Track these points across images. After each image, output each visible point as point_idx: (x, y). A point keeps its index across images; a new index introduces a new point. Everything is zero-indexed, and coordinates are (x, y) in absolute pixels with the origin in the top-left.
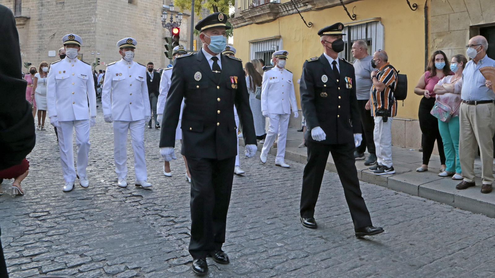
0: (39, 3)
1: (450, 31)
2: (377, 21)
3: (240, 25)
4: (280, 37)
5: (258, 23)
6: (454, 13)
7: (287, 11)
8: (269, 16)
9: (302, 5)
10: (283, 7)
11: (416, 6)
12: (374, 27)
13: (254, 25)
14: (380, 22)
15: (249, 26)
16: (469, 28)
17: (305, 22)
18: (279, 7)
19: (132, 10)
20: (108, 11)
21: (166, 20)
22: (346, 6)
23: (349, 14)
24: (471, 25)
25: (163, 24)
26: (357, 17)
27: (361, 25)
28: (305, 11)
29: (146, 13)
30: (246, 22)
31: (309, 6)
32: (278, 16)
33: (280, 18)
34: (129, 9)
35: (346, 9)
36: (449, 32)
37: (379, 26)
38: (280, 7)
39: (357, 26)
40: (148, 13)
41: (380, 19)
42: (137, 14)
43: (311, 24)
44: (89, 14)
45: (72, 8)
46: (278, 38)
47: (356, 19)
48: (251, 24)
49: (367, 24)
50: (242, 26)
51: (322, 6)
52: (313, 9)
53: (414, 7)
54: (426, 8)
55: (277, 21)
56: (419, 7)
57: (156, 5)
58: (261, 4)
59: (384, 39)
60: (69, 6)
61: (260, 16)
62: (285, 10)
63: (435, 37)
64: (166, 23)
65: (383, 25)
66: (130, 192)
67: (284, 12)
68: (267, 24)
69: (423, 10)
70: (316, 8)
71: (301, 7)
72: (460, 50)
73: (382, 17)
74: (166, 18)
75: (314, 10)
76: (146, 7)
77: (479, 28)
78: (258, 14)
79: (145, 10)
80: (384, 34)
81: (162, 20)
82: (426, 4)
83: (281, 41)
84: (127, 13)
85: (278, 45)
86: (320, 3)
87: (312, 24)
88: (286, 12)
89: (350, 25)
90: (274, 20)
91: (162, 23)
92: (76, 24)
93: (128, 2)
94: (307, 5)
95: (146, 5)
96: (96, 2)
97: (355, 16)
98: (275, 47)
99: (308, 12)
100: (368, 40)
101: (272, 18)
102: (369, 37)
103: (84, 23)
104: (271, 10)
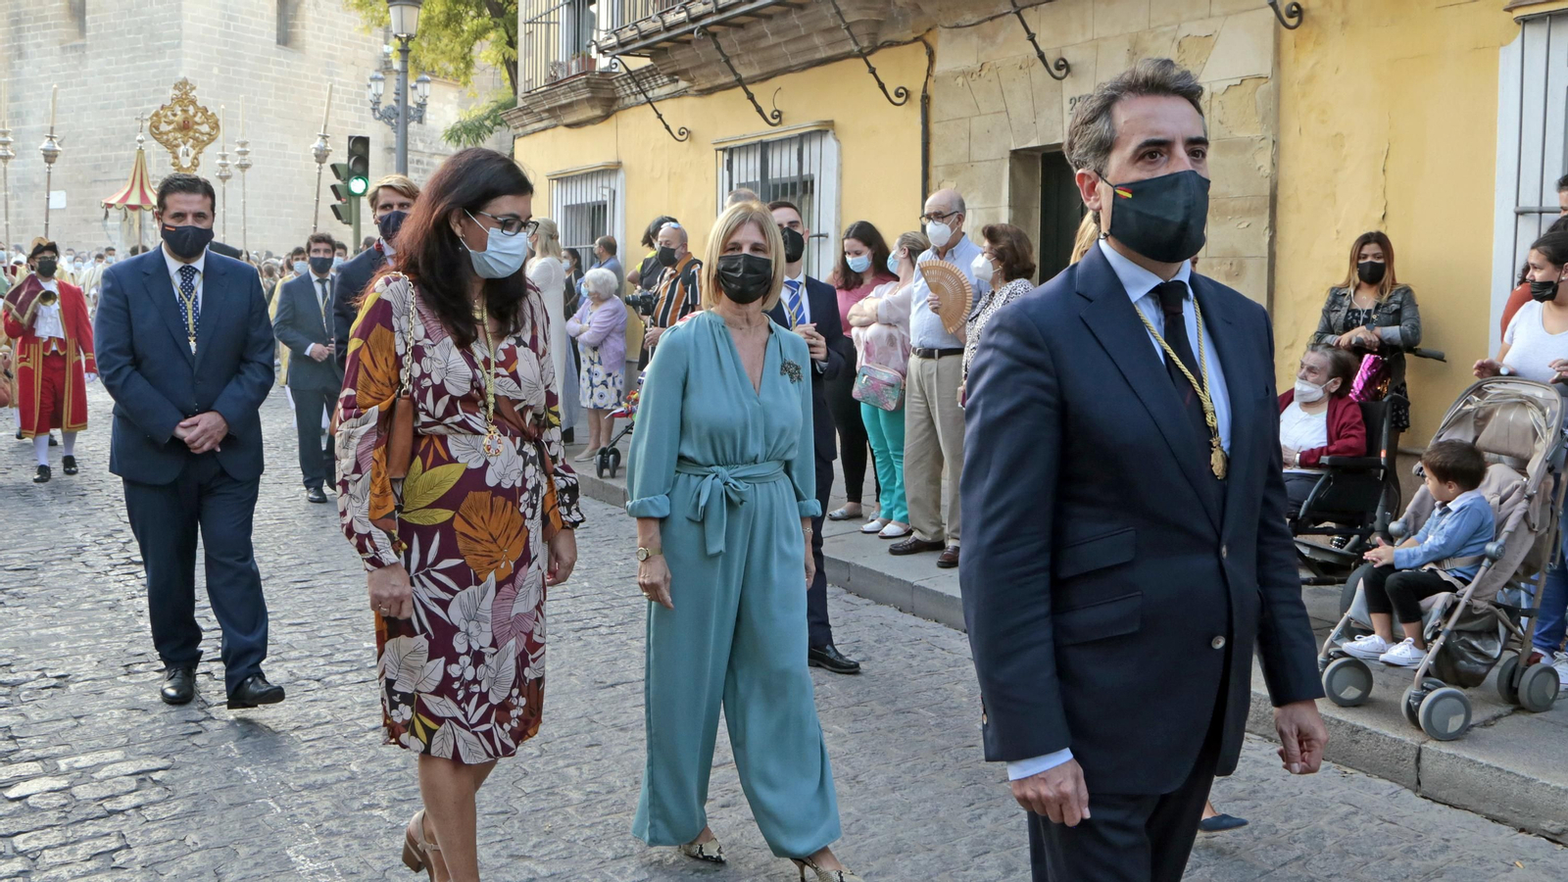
0: (11, 47)
1: (971, 163)
2: (824, 129)
3: (529, 128)
4: (619, 164)
5: (569, 126)
6: (980, 115)
7: (633, 93)
8: (592, 107)
9: (666, 80)
10: (623, 83)
11: (904, 94)
12: (815, 145)
13: (561, 130)
14: (831, 132)
15: (549, 132)
16: (1008, 155)
17: (667, 128)
18: (613, 84)
19: (288, 65)
20: (216, 71)
21: (381, 99)
22: (750, 88)
23: (760, 110)
24: (1013, 148)
25: (374, 110)
26: (783, 117)
27: (789, 140)
28: (672, 96)
29: (331, 73)
30: (542, 120)
31: (682, 84)
32: (616, 108)
33: (619, 114)
34: (280, 64)
35: (751, 97)
36: (968, 165)
37: (829, 143)
38: (617, 84)
39: (781, 142)
40: (338, 74)
41: (831, 123)
42: (306, 77)
43: (686, 134)
44: (158, 83)
45: (109, 63)
46: (611, 170)
47: (780, 122)
48: (555, 126)
49: (803, 139)
50: (534, 132)
51: (708, 85)
52: (691, 92)
53: (898, 95)
54: (926, 99)
55: (613, 119)
56: (913, 96)
57: (363, 48)
58: (574, 73)
59: (840, 177)
60: (99, 55)
61: (570, 105)
62: (628, 92)
63: (941, 177)
64: (382, 107)
65: (838, 141)
66: (128, 555)
67: (628, 96)
68: (589, 128)
69: (919, 104)
70: (696, 88)
71: (664, 85)
72: (992, 211)
73: (838, 120)
74: (381, 91)
75: (692, 95)
76: (332, 57)
77: (1039, 155)
78: (564, 102)
79: (328, 64)
80: (840, 165)
81: (372, 97)
82: (925, 91)
83: (621, 175)
84: (274, 74)
85: (613, 187)
86: (702, 76)
87: (689, 132)
88: (632, 97)
89: (765, 139)
90: (606, 117)
91: (371, 105)
92: (123, 110)
93: (275, 41)
94: (677, 81)
95: (330, 48)
96: (179, 46)
97: (778, 115)
98: (606, 192)
99: (680, 100)
100: (804, 179)
101: (598, 112)
102: (805, 172)
103: (145, 106)
104: (592, 92)
